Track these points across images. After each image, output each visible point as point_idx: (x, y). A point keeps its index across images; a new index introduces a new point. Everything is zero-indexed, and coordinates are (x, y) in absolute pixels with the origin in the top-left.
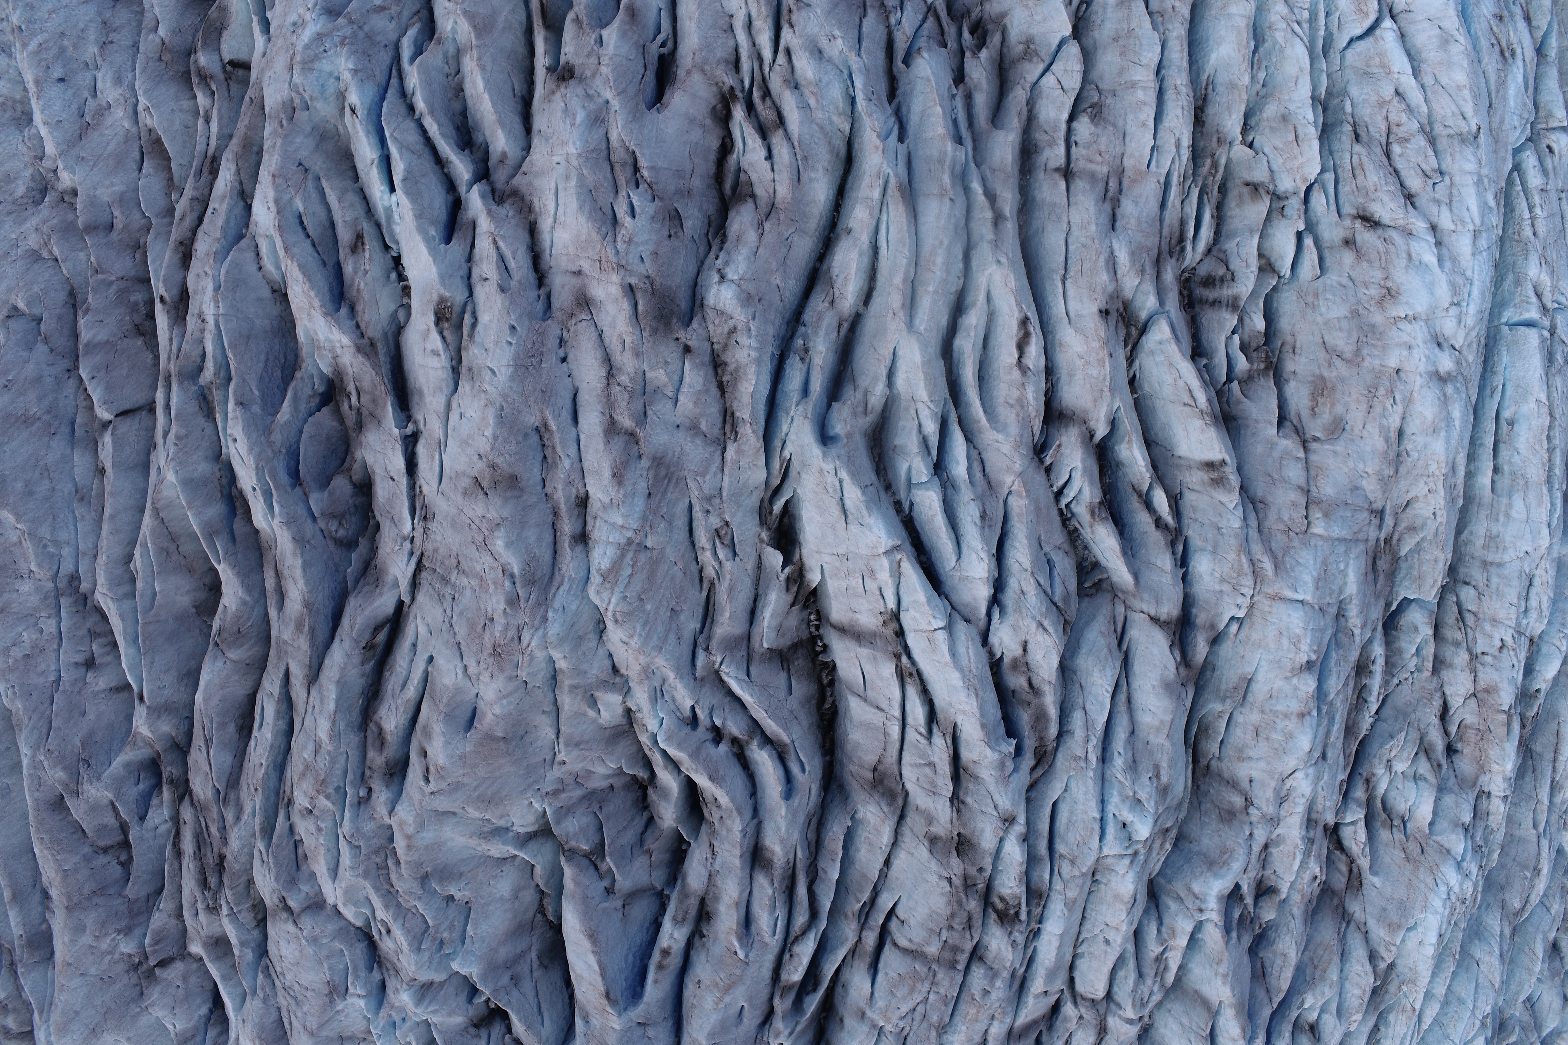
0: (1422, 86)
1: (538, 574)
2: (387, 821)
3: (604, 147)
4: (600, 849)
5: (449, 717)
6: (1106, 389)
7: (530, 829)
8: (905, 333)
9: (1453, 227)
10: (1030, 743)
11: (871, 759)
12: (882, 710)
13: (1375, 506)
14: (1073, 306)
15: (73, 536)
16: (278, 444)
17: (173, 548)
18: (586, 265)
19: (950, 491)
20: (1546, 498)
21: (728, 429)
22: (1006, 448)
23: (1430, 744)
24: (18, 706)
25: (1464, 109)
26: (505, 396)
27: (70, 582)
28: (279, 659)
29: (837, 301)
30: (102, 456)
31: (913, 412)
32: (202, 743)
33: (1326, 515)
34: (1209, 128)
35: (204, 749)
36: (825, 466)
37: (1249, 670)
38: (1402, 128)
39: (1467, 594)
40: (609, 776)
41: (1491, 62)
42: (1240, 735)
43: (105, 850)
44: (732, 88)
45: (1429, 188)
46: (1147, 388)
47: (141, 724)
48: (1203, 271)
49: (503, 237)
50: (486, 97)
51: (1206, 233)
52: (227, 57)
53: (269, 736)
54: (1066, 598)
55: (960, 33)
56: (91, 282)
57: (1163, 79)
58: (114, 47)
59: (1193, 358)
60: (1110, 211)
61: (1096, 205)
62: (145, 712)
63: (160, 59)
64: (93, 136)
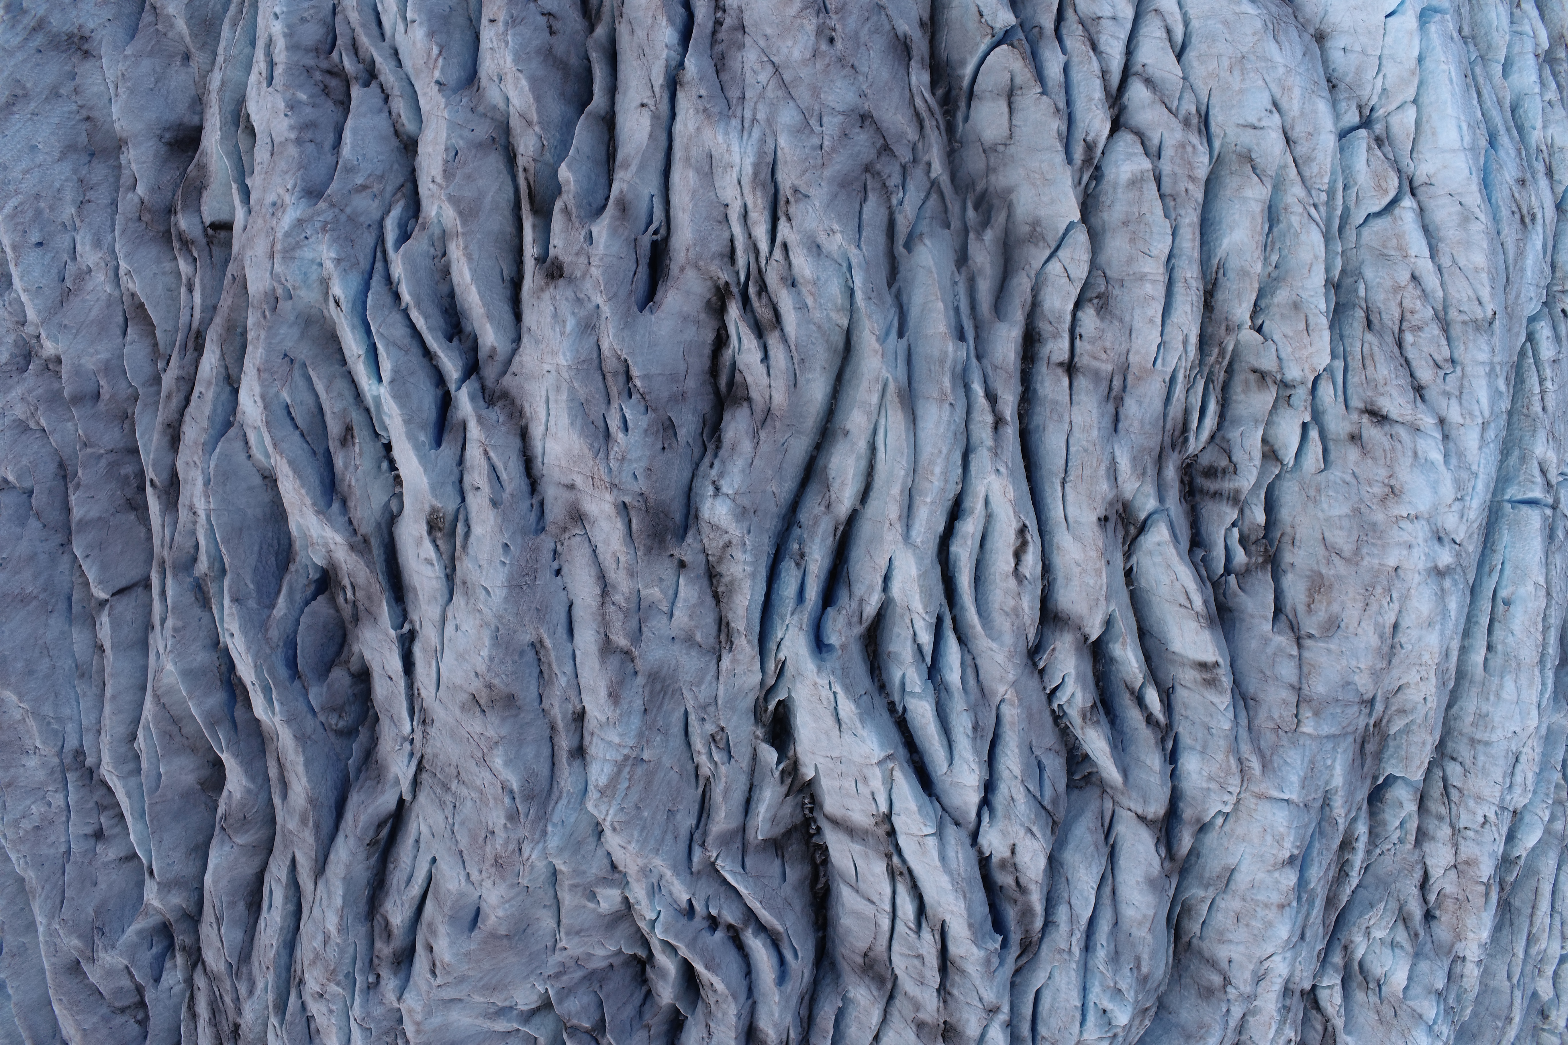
0: (1439, 268)
1: (537, 789)
2: (396, 1005)
3: (595, 355)
4: (600, 1026)
5: (453, 919)
6: (1102, 598)
7: (533, 1006)
8: (901, 546)
9: (1461, 421)
10: (1015, 937)
11: (862, 945)
12: (873, 903)
13: (1366, 697)
14: (1072, 511)
15: (76, 711)
16: (275, 640)
17: (175, 730)
18: (579, 481)
19: (943, 694)
20: (1538, 680)
21: (723, 638)
22: (1000, 657)
23: (1409, 914)
24: (30, 875)
25: (1481, 294)
26: (499, 618)
27: (75, 757)
28: (285, 846)
29: (834, 505)
30: (100, 635)
31: (908, 621)
32: (213, 920)
33: (1316, 714)
34: (1217, 314)
35: (215, 925)
36: (820, 681)
37: (1232, 861)
38: (1416, 316)
39: (1454, 770)
40: (609, 957)
41: (1510, 232)
42: (1220, 919)
43: (123, 1010)
44: (727, 283)
45: (1440, 380)
46: (1143, 583)
47: (151, 895)
48: (1205, 460)
49: (494, 447)
50: (474, 289)
51: (1210, 422)
52: (208, 221)
53: (278, 919)
54: (1055, 801)
55: (964, 209)
56: (80, 455)
57: (1172, 269)
58: (92, 206)
59: (1191, 551)
60: (1113, 411)
61: (1099, 407)
62: (155, 888)
63: (140, 219)
64: (75, 302)
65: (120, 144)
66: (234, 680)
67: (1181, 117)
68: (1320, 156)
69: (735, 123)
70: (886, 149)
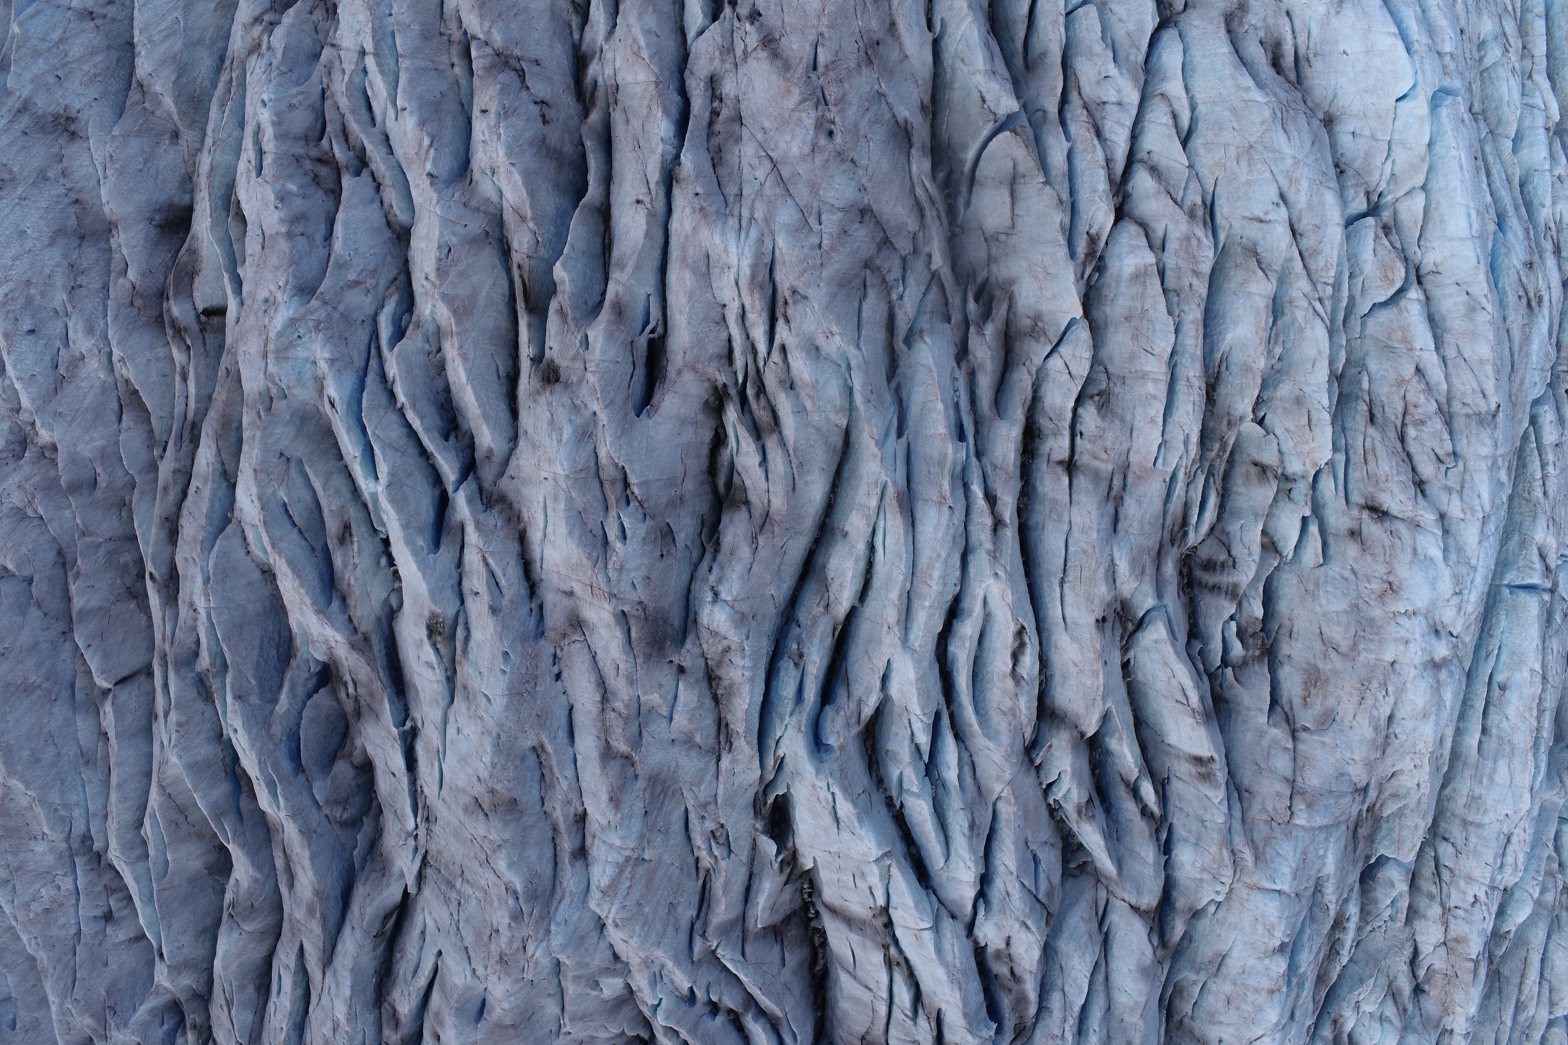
0: (1444, 360)
1: (540, 890)
3: (592, 463)
5: (459, 1011)
6: (1099, 699)
8: (899, 649)
9: (1462, 516)
11: (859, 1029)
12: (870, 990)
13: (1359, 786)
14: (1070, 611)
15: (82, 797)
16: (279, 735)
17: (181, 819)
18: (578, 589)
19: (940, 790)
20: (1531, 764)
21: (722, 738)
22: (997, 757)
23: (1398, 989)
24: (41, 955)
25: (1485, 386)
26: (501, 726)
27: (83, 842)
28: (293, 935)
29: (832, 605)
30: (104, 723)
31: (906, 721)
32: (224, 1003)
33: (1310, 806)
34: (1219, 408)
35: (225, 1007)
36: (818, 782)
37: (1224, 947)
38: (1419, 410)
39: (1445, 851)
40: (612, 1039)
41: (1516, 318)
42: (1212, 1001)
44: (725, 385)
45: (1441, 476)
46: (1140, 677)
47: (162, 977)
48: (1204, 553)
49: (492, 553)
50: (469, 390)
51: (1210, 515)
52: (200, 307)
53: (288, 1004)
54: (1050, 894)
55: (965, 301)
56: (79, 543)
57: (1175, 365)
58: (83, 292)
59: (1188, 643)
60: (1112, 511)
61: (1099, 508)
62: (166, 971)
63: (132, 304)
64: (69, 389)
65: (110, 228)
66: (239, 772)
67: (1186, 208)
68: (1326, 249)
69: (732, 222)
70: (886, 243)
